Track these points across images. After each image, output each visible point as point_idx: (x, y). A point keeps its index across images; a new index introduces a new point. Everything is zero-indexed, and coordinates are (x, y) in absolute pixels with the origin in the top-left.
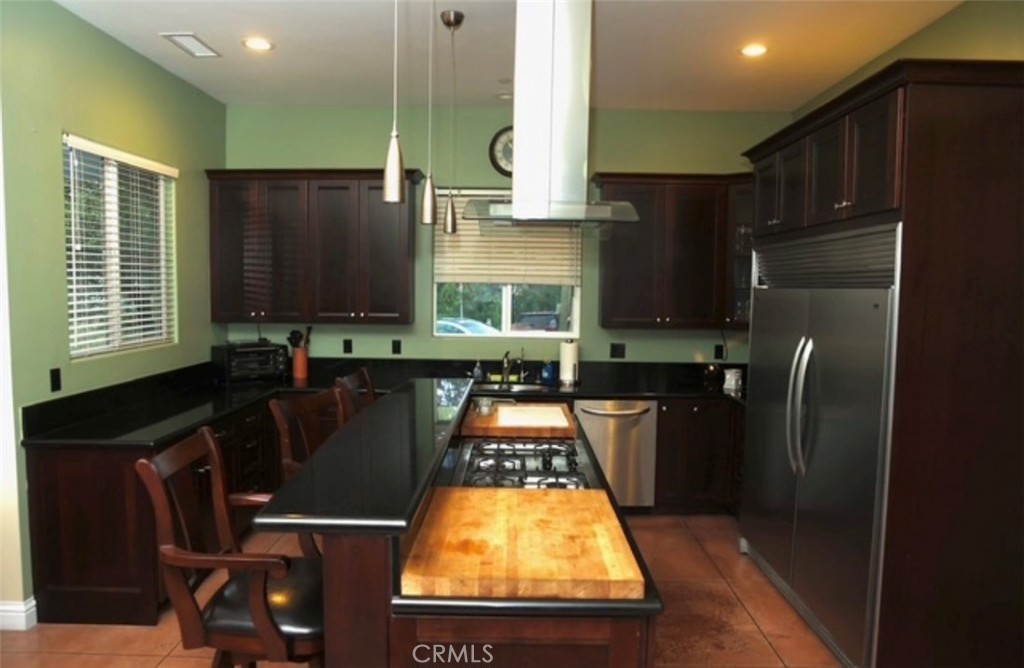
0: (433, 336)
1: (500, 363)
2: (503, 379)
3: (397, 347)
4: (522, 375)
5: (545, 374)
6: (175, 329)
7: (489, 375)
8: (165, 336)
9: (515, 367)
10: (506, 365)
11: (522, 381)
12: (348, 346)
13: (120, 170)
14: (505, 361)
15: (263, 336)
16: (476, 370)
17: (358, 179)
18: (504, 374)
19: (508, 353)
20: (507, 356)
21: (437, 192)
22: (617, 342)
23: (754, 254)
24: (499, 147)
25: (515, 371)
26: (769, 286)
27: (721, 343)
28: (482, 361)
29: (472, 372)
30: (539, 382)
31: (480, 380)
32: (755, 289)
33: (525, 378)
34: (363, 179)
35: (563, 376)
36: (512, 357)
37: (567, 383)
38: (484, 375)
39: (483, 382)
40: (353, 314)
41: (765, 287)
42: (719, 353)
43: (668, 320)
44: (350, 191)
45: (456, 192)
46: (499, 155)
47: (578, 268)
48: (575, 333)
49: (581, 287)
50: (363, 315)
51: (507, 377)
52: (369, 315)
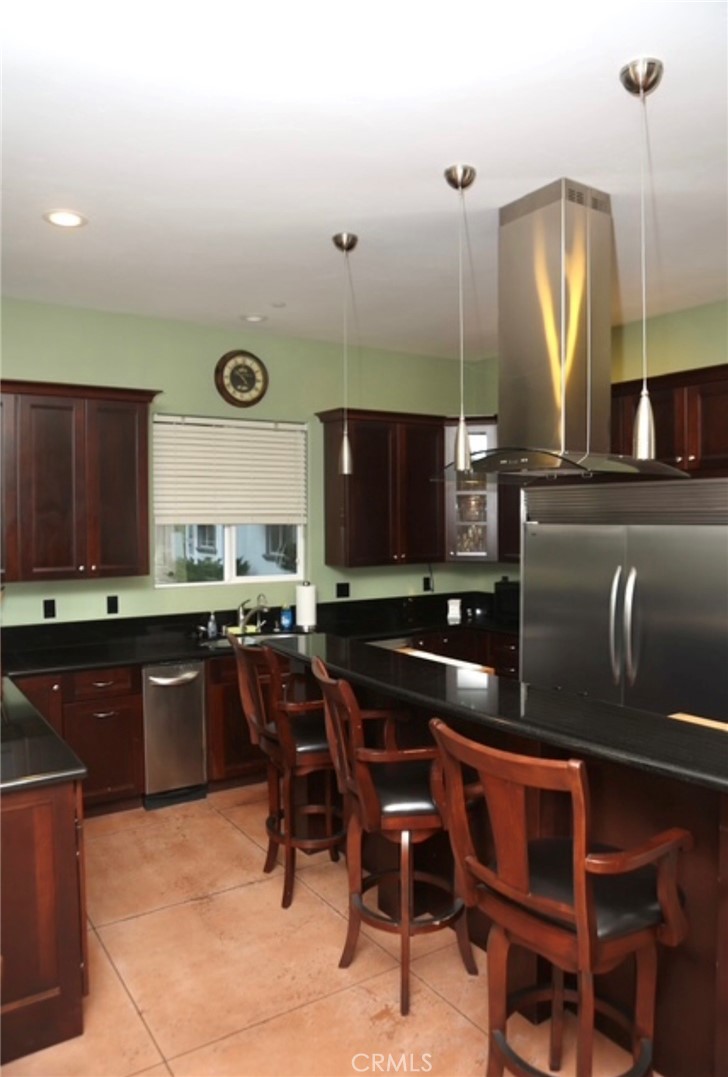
0: (155, 587)
1: (236, 613)
3: (113, 605)
10: (242, 615)
16: (211, 624)
17: (83, 398)
18: (241, 625)
19: (248, 601)
20: (243, 605)
21: (157, 418)
22: (342, 580)
23: (522, 493)
24: (227, 372)
25: (252, 621)
26: (540, 522)
27: (427, 575)
28: (217, 614)
29: (206, 626)
30: (277, 630)
31: (215, 635)
32: (525, 525)
33: (262, 628)
34: (90, 398)
35: (300, 622)
36: (253, 605)
37: (306, 629)
38: (219, 629)
39: (219, 636)
40: (81, 568)
41: (535, 523)
42: (427, 584)
43: (403, 556)
44: (74, 412)
45: (179, 419)
46: (227, 381)
47: (304, 506)
48: (300, 575)
49: (305, 526)
50: (93, 568)
51: (244, 628)
52: (101, 567)
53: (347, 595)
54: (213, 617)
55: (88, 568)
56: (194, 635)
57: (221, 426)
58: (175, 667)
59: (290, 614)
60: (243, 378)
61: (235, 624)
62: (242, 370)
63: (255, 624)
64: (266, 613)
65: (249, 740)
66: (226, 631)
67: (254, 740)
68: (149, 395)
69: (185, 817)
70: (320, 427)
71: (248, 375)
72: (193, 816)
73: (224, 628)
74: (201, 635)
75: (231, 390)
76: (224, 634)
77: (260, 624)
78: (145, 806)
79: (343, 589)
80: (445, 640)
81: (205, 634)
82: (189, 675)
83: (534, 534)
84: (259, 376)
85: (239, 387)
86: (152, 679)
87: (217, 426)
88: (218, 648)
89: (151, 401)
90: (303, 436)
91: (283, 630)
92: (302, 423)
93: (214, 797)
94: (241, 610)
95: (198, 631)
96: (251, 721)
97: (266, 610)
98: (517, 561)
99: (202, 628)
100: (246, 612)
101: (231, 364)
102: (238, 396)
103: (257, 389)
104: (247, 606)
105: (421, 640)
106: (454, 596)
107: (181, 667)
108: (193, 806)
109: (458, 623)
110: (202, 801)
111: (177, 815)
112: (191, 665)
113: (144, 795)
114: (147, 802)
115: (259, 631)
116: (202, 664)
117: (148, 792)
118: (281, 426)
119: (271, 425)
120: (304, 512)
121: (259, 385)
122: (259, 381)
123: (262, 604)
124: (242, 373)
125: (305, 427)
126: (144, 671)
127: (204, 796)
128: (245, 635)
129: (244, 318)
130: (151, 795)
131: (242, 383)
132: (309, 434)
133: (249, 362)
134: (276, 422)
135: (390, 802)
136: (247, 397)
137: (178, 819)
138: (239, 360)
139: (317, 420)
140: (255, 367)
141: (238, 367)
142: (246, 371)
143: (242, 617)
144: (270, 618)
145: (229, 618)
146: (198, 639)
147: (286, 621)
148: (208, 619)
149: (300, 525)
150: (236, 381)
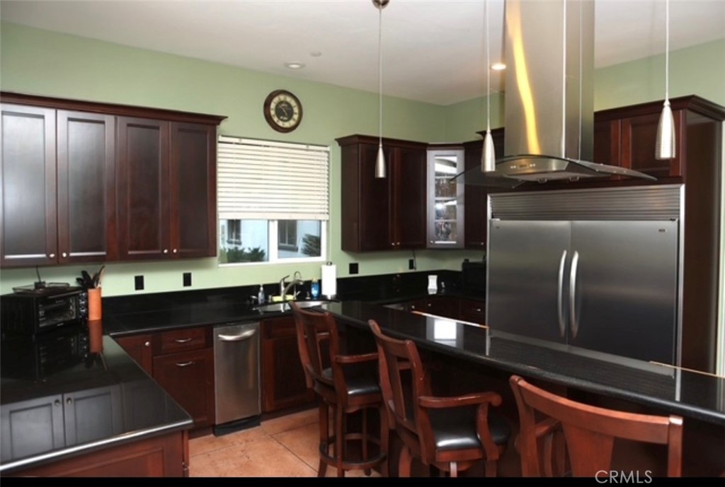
0: (218, 267)
1: (278, 285)
3: (188, 279)
12: (139, 283)
16: (260, 294)
17: (169, 120)
18: (282, 294)
19: (288, 277)
20: (284, 279)
21: (221, 139)
22: (353, 261)
23: (489, 198)
24: (273, 106)
25: (290, 292)
26: (501, 219)
27: (412, 258)
28: (265, 286)
29: (257, 295)
30: (308, 298)
31: (263, 302)
32: (491, 222)
33: (297, 297)
34: (172, 121)
35: (324, 293)
36: (290, 280)
37: (329, 298)
38: (266, 298)
39: (266, 303)
40: (166, 251)
41: (498, 220)
42: (411, 265)
43: (398, 244)
44: (160, 131)
45: (237, 140)
46: (273, 112)
47: (327, 207)
48: (323, 258)
49: (328, 221)
50: (175, 251)
51: (284, 297)
52: (180, 250)
53: (357, 272)
54: (262, 289)
55: (170, 252)
56: (248, 302)
57: (268, 146)
58: (238, 327)
59: (317, 286)
60: (284, 111)
61: (278, 294)
62: (283, 105)
63: (292, 294)
64: (301, 286)
65: (305, 384)
66: (272, 299)
67: (309, 385)
68: (218, 120)
69: (247, 441)
70: (338, 149)
71: (287, 109)
72: (253, 441)
73: (270, 297)
74: (253, 302)
75: (276, 119)
76: (270, 301)
77: (296, 294)
78: (214, 433)
79: (354, 268)
80: (430, 305)
81: (256, 301)
82: (248, 333)
83: (498, 228)
84: (296, 110)
85: (281, 117)
86: (220, 336)
87: (265, 146)
88: (266, 312)
89: (219, 124)
90: (326, 155)
91: (312, 298)
92: (326, 146)
93: (266, 425)
94: (282, 284)
95: (251, 299)
96: (307, 370)
97: (301, 283)
98: (484, 248)
99: (254, 297)
100: (286, 284)
101: (276, 100)
102: (281, 124)
103: (294, 120)
104: (286, 280)
105: (413, 305)
106: (433, 273)
107: (242, 326)
108: (252, 432)
109: (435, 293)
110: (257, 427)
111: (240, 440)
112: (250, 325)
113: (214, 426)
114: (216, 430)
115: (295, 299)
116: (258, 324)
117: (217, 423)
118: (311, 147)
119: (304, 147)
120: (327, 211)
121: (296, 117)
122: (296, 114)
123: (298, 278)
124: (284, 107)
125: (328, 149)
126: (215, 329)
127: (259, 424)
128: (285, 301)
129: (287, 65)
130: (219, 425)
131: (284, 115)
132: (331, 154)
133: (289, 99)
134: (308, 144)
135: (443, 438)
136: (287, 125)
137: (241, 443)
138: (282, 97)
139: (337, 144)
140: (293, 103)
141: (281, 102)
142: (286, 105)
143: (283, 288)
144: (303, 289)
145: (273, 289)
146: (251, 306)
147: (314, 292)
148: (259, 290)
149: (324, 220)
150: (279, 112)
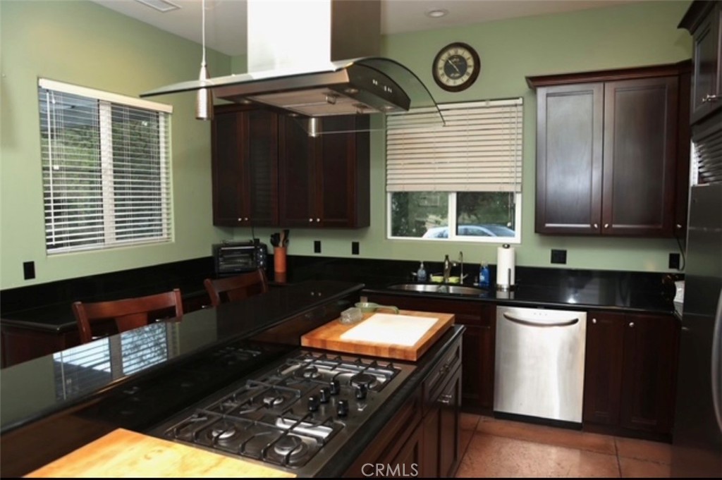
0: (386, 238)
1: (442, 264)
2: (444, 280)
3: (356, 248)
4: (462, 277)
5: (482, 278)
6: (173, 231)
7: (431, 275)
8: (165, 236)
9: (455, 271)
10: (447, 267)
11: (462, 283)
12: (318, 247)
13: (112, 108)
14: (447, 263)
15: (256, 237)
16: (421, 272)
18: (446, 275)
19: (451, 255)
20: (447, 258)
22: (558, 247)
24: (442, 63)
25: (455, 273)
28: (425, 263)
29: (417, 272)
30: (476, 284)
31: (424, 280)
33: (464, 280)
35: (499, 281)
36: (455, 259)
38: (428, 275)
39: (427, 281)
40: (311, 220)
42: (674, 262)
46: (441, 72)
48: (516, 238)
49: (521, 194)
50: (318, 220)
51: (448, 279)
52: (324, 220)
53: (564, 262)
54: (422, 265)
55: (315, 220)
59: (490, 272)
60: (455, 67)
62: (454, 60)
63: (458, 276)
64: (468, 268)
66: (433, 279)
71: (460, 64)
75: (445, 79)
79: (560, 257)
84: (471, 62)
85: (452, 75)
90: (520, 108)
92: (518, 98)
99: (414, 273)
100: (450, 264)
101: (445, 57)
102: (451, 82)
103: (468, 74)
104: (450, 259)
118: (493, 103)
119: (484, 104)
120: (519, 180)
121: (471, 69)
122: (470, 66)
124: (454, 63)
125: (520, 101)
129: (428, 15)
131: (455, 71)
133: (461, 52)
136: (459, 82)
138: (452, 52)
140: (467, 55)
141: (451, 58)
142: (458, 60)
144: (471, 272)
146: (411, 281)
148: (419, 267)
149: (517, 192)
150: (449, 70)
